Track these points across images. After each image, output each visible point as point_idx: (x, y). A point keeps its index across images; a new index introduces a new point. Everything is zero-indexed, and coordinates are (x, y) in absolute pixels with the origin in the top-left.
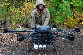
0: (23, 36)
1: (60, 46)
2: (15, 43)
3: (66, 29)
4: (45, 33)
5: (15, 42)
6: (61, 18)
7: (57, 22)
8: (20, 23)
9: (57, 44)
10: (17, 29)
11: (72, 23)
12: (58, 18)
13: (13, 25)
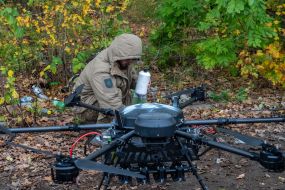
0: (73, 164)
1: (229, 180)
2: (26, 170)
3: (250, 94)
4: (164, 139)
5: (25, 166)
6: (225, 50)
7: (208, 64)
8: (36, 75)
9: (213, 171)
10: (27, 103)
11: (277, 66)
12: (212, 50)
13: (7, 86)
